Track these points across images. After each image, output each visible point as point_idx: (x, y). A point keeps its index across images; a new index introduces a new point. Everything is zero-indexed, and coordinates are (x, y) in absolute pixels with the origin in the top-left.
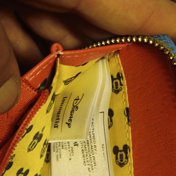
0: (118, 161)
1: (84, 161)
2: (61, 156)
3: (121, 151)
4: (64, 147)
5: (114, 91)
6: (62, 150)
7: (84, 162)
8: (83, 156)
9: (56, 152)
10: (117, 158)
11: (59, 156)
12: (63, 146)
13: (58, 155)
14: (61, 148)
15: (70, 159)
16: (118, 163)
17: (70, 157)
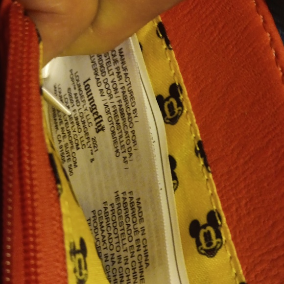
0: (202, 249)
1: (115, 149)
2: (76, 163)
3: (204, 227)
4: (80, 146)
5: (168, 121)
6: (78, 152)
7: (117, 151)
8: (115, 142)
9: (68, 162)
10: (198, 244)
11: (73, 167)
12: (77, 145)
13: (71, 165)
14: (75, 150)
15: (92, 160)
16: (203, 252)
17: (92, 157)
